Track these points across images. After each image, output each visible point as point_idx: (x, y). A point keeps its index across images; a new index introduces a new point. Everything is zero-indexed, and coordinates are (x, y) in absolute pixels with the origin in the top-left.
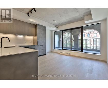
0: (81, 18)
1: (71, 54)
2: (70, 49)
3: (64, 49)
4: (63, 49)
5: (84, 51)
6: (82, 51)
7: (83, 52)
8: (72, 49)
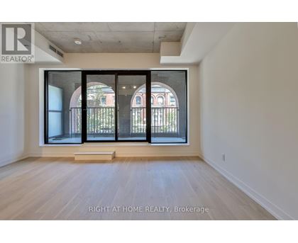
0: (153, 43)
1: (119, 155)
2: (114, 139)
3: (88, 139)
4: (84, 140)
5: (153, 139)
6: (149, 140)
7: (150, 142)
8: (119, 139)
